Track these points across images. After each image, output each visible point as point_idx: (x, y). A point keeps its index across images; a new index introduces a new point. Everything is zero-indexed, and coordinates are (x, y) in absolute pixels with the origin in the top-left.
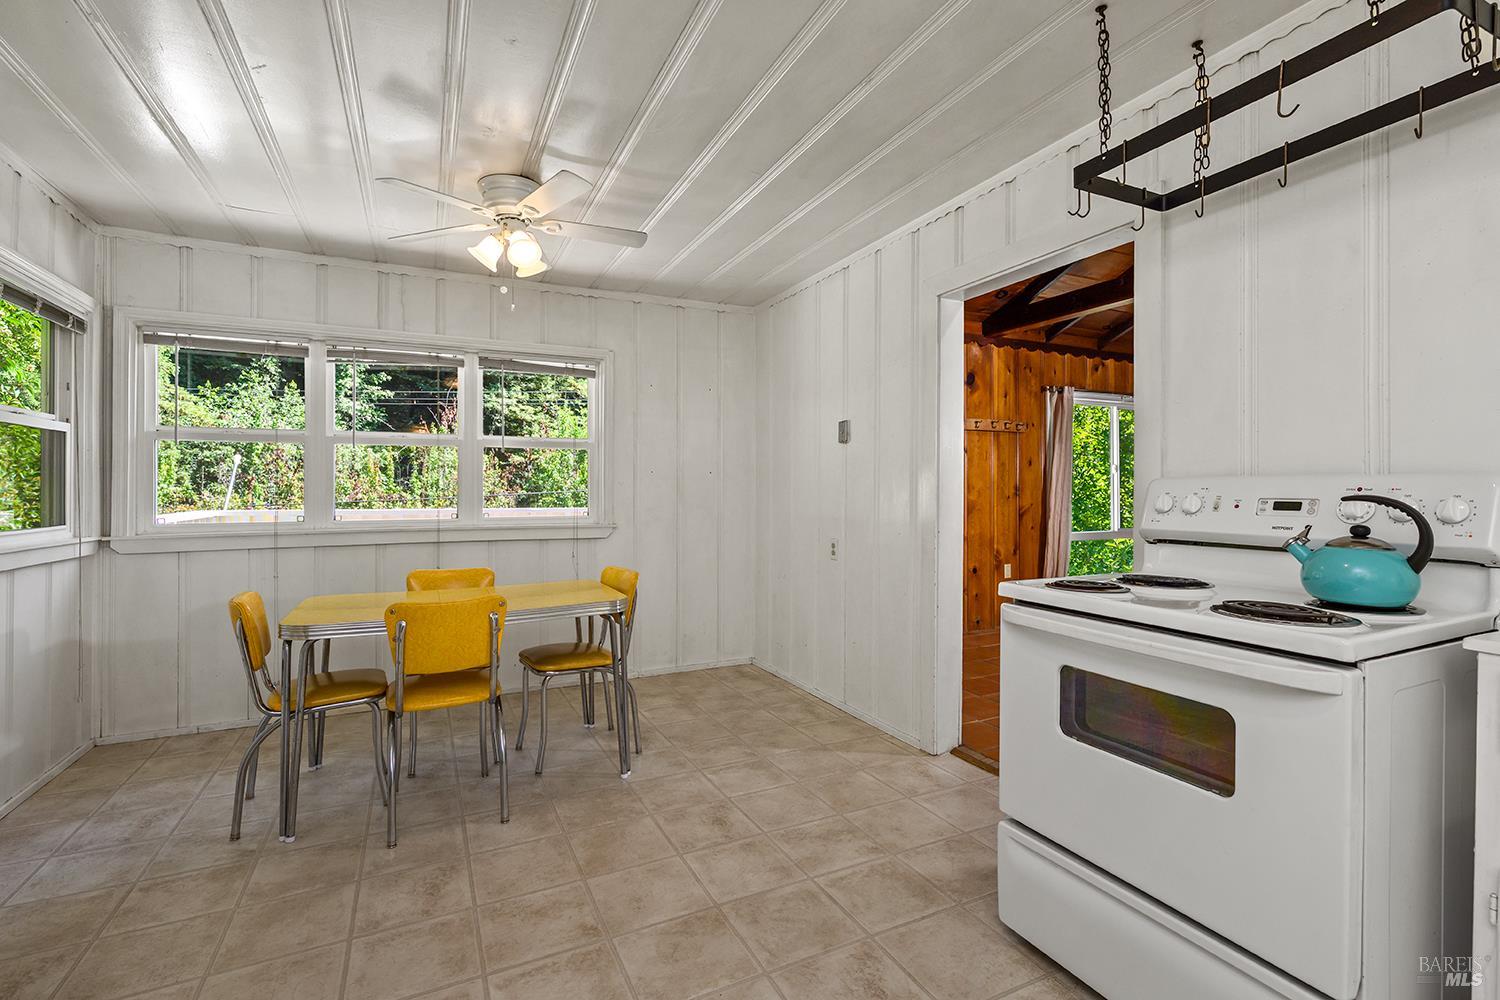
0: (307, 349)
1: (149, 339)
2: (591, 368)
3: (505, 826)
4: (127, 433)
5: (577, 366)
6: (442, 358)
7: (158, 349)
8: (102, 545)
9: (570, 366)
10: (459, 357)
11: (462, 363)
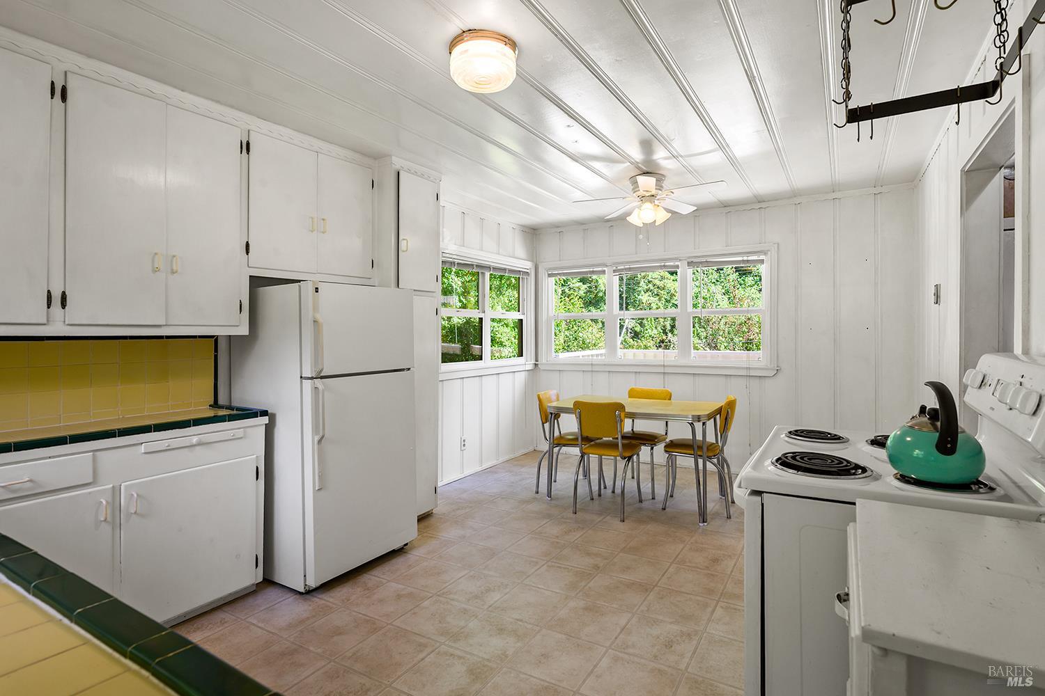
0: (604, 271)
1: (550, 275)
2: (762, 257)
3: (622, 523)
4: (543, 317)
5: (750, 258)
6: (666, 266)
7: (553, 280)
8: (536, 365)
9: (745, 258)
10: (677, 263)
11: (677, 267)
